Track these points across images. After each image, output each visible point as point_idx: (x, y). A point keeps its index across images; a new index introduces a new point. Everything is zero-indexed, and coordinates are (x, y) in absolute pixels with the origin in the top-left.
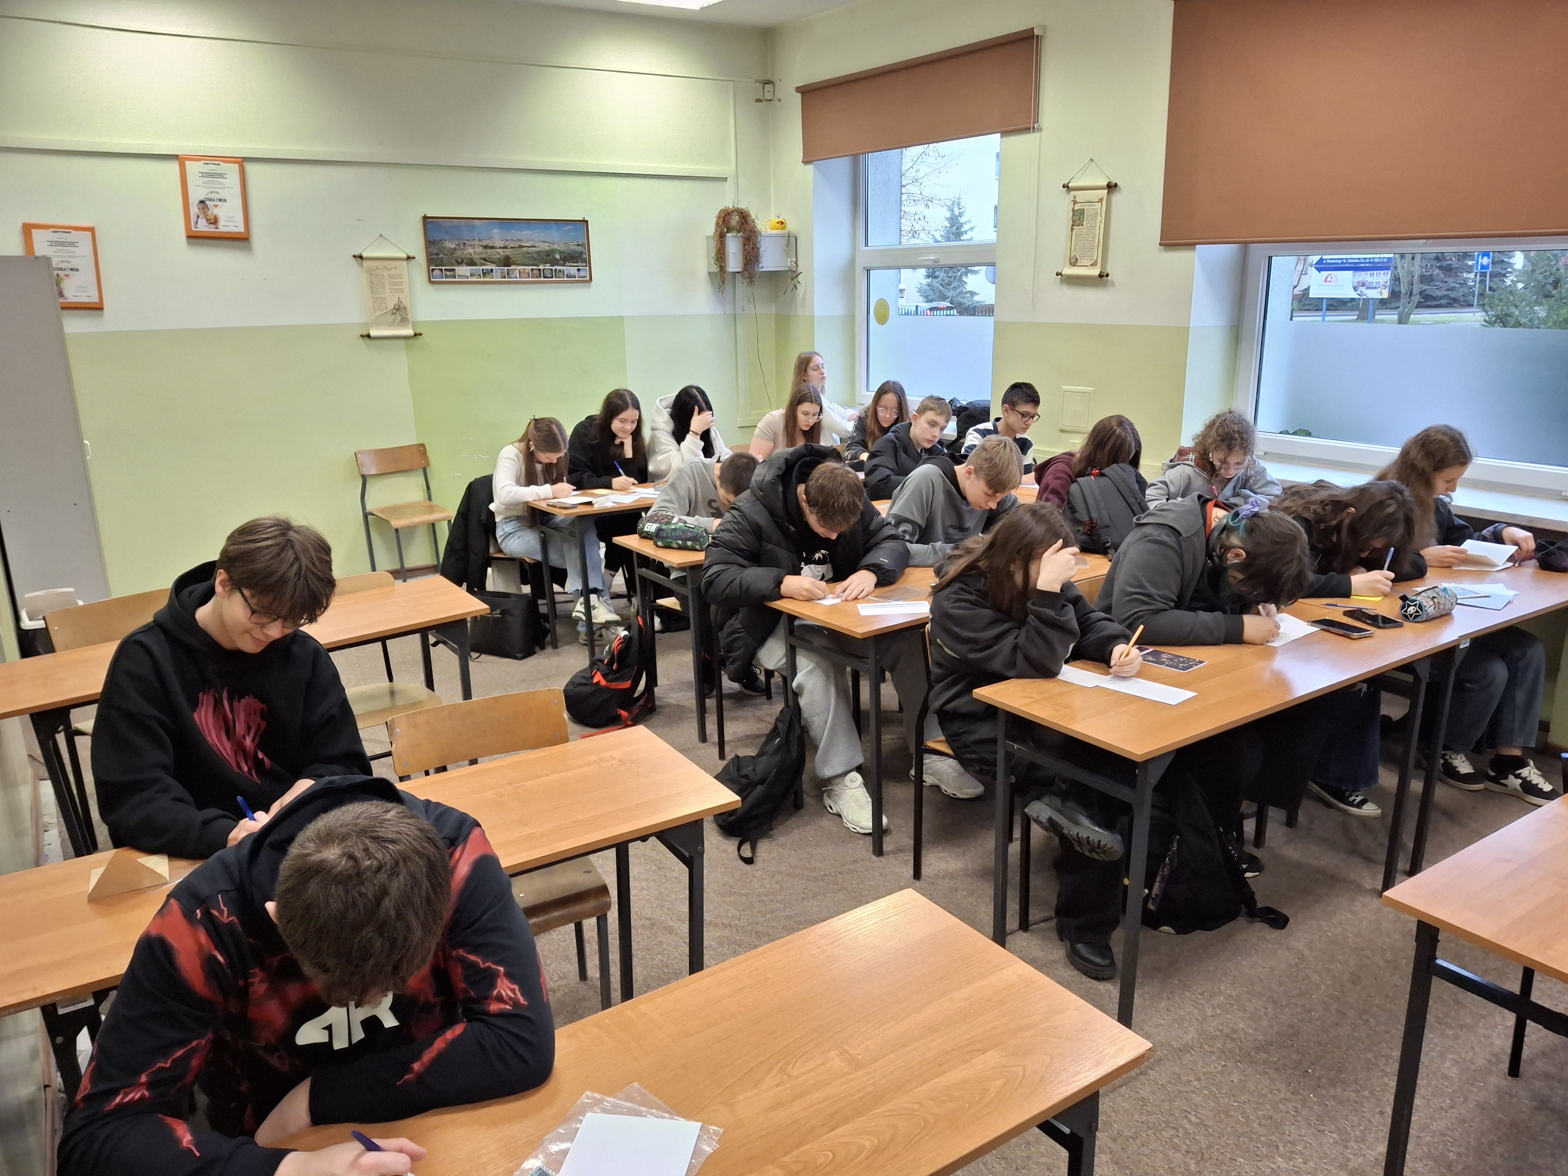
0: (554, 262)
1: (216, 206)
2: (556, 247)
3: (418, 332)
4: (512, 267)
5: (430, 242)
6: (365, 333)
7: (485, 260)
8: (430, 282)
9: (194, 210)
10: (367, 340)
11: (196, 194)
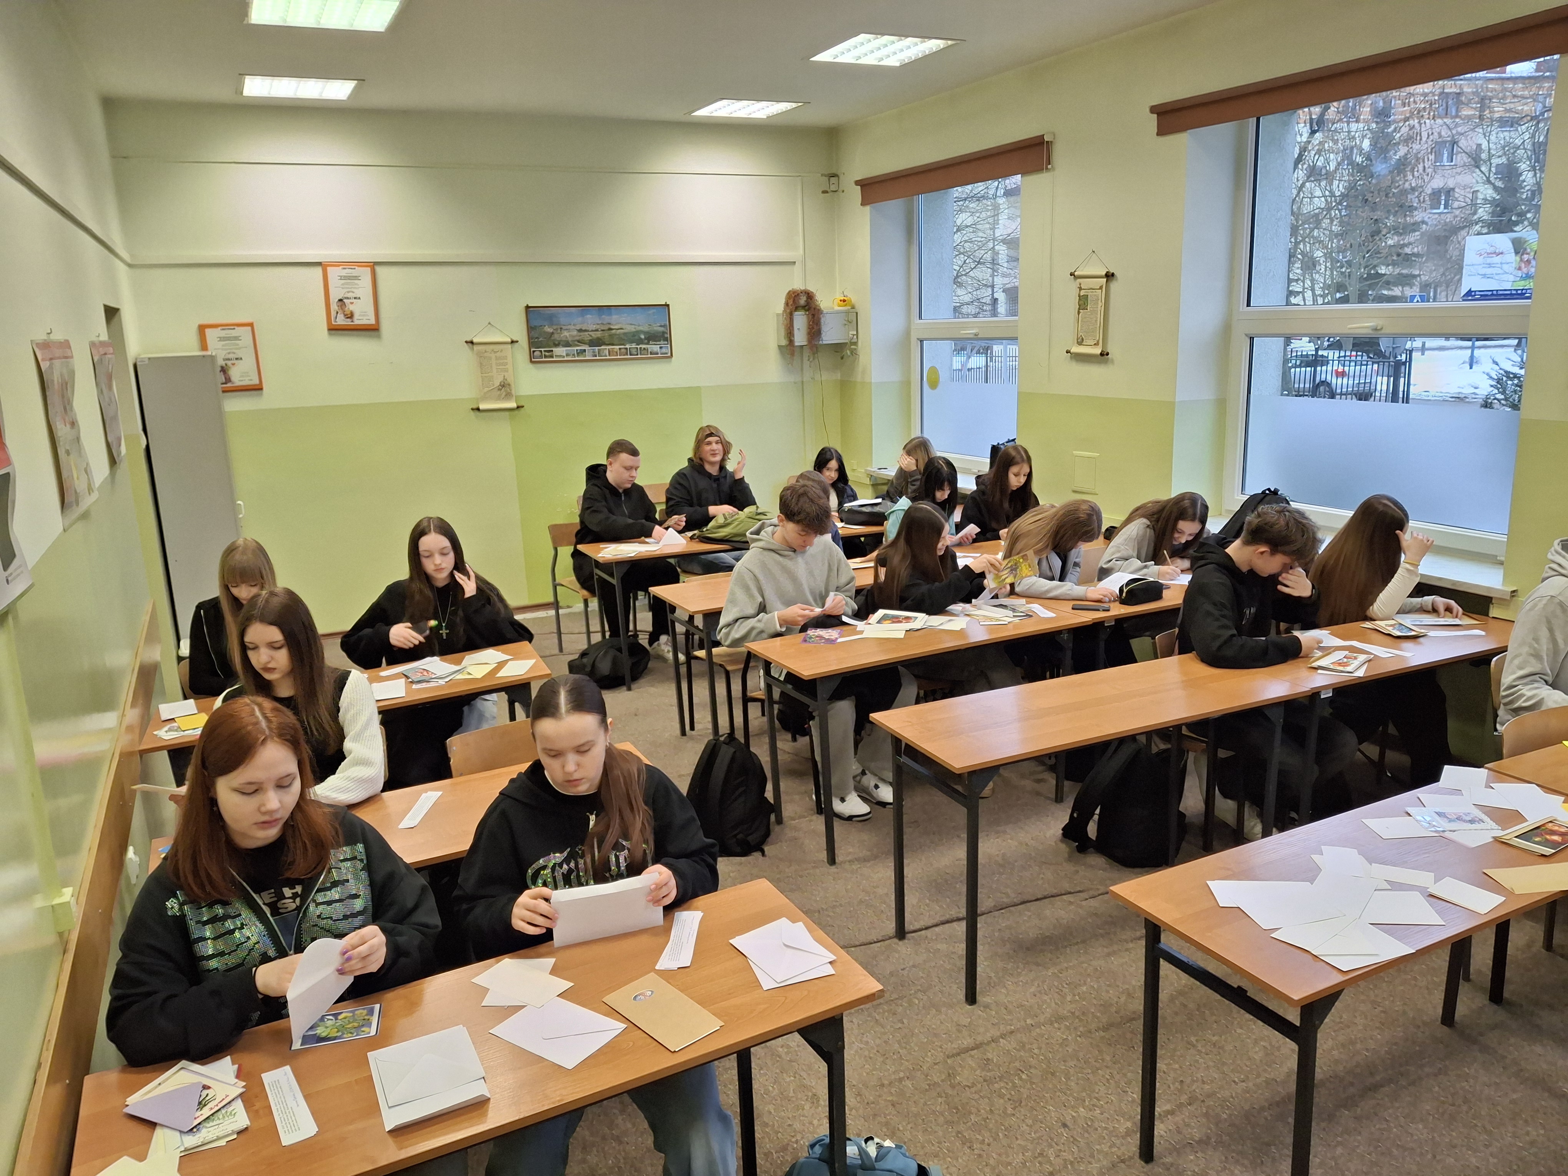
0: (640, 342)
1: (352, 303)
2: (641, 328)
3: (520, 404)
4: (603, 347)
5: (531, 328)
6: (475, 406)
7: (579, 341)
8: (531, 361)
9: (334, 307)
10: (477, 413)
11: (336, 294)
